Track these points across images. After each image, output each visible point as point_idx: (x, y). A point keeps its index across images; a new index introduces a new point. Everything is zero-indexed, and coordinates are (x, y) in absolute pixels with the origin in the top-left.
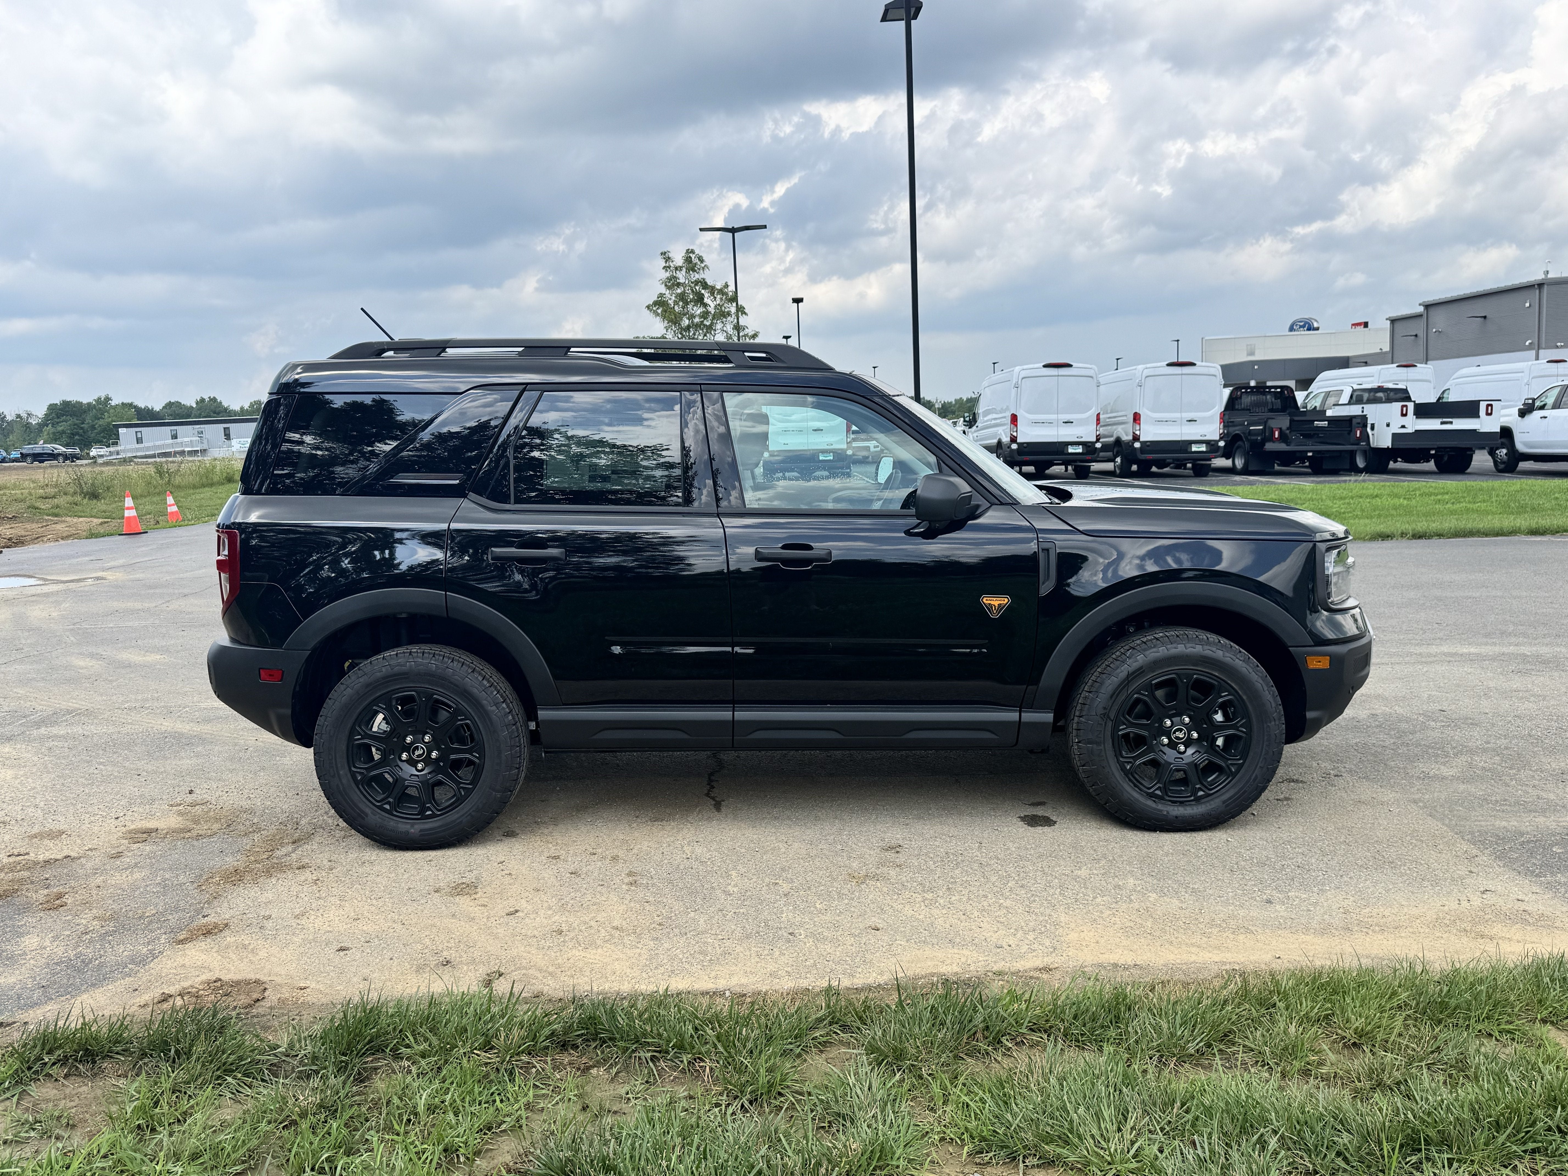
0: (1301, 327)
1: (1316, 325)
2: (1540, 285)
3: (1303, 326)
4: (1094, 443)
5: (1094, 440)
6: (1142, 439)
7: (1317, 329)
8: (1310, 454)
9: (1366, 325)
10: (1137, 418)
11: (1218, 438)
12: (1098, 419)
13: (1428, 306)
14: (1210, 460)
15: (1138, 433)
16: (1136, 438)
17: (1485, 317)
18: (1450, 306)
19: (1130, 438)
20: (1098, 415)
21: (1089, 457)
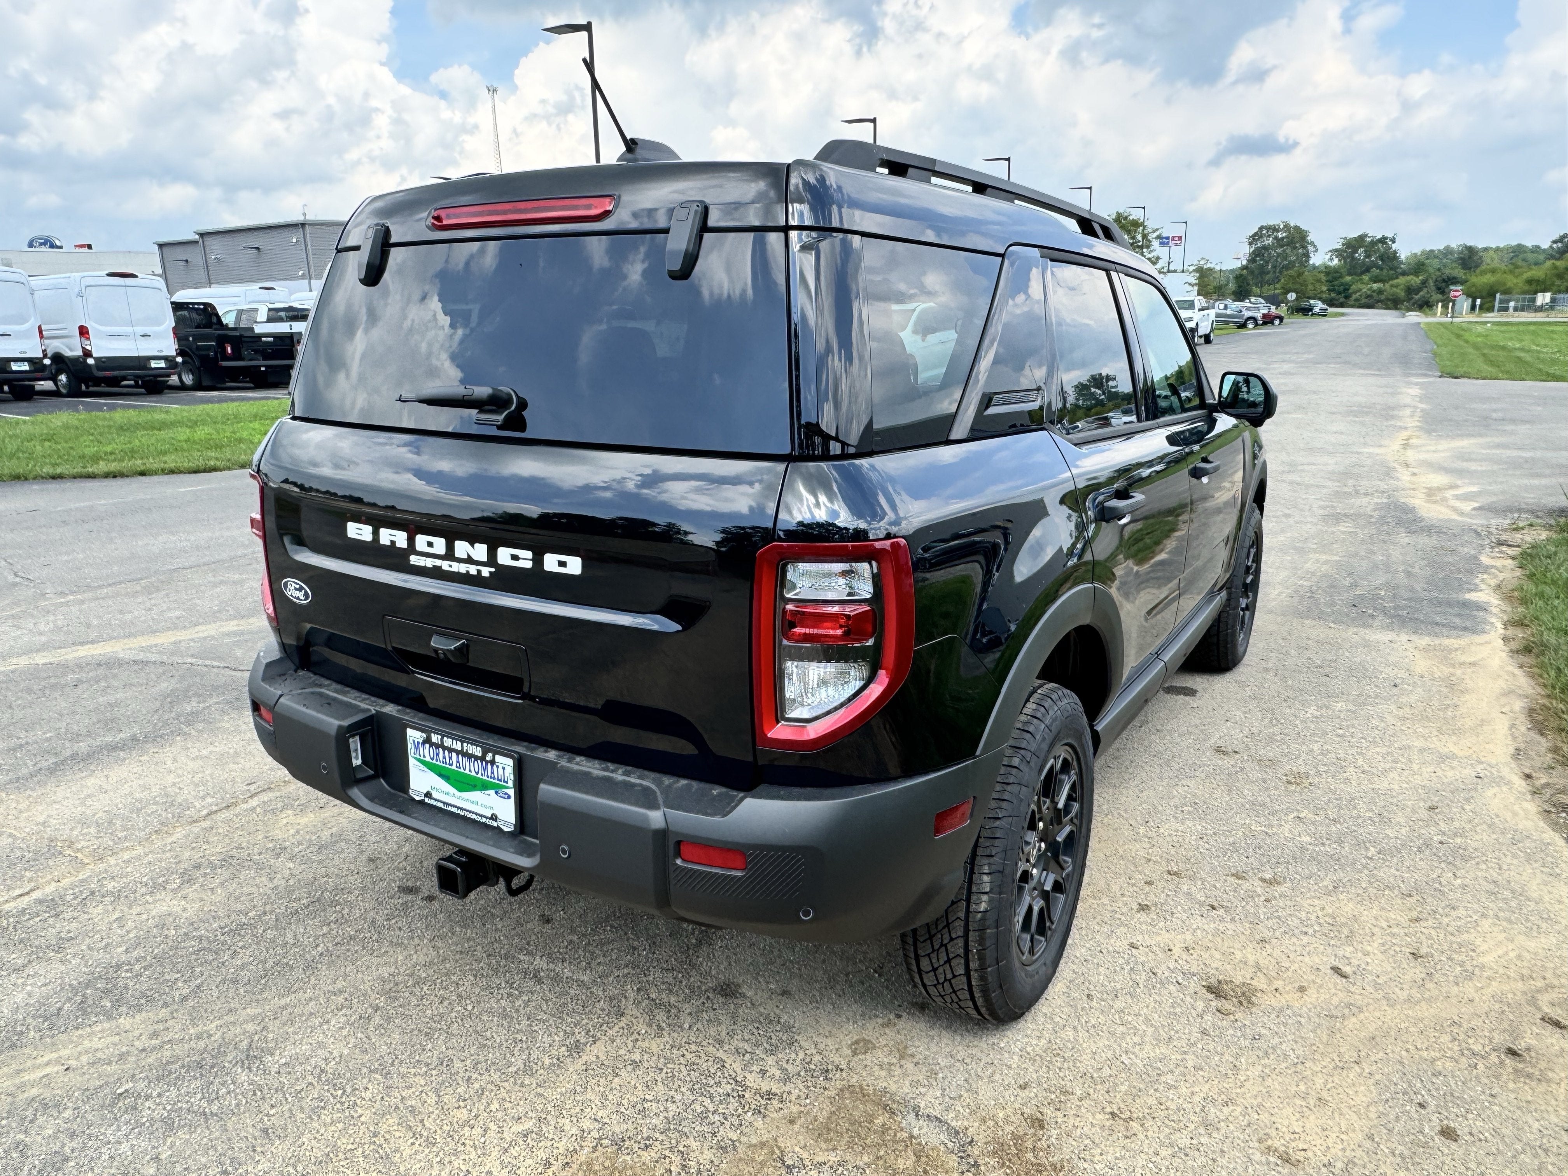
0: (41, 244)
1: (58, 243)
2: (303, 225)
3: (44, 244)
4: (41, 359)
5: (41, 355)
6: (94, 355)
7: (61, 247)
8: (263, 369)
9: (89, 247)
10: (83, 332)
11: (174, 354)
12: (41, 332)
13: (202, 235)
14: (169, 376)
15: (88, 348)
16: (87, 354)
17: (258, 249)
18: (227, 236)
19: (79, 353)
20: (40, 327)
21: (39, 375)
